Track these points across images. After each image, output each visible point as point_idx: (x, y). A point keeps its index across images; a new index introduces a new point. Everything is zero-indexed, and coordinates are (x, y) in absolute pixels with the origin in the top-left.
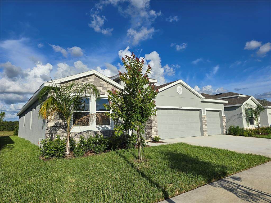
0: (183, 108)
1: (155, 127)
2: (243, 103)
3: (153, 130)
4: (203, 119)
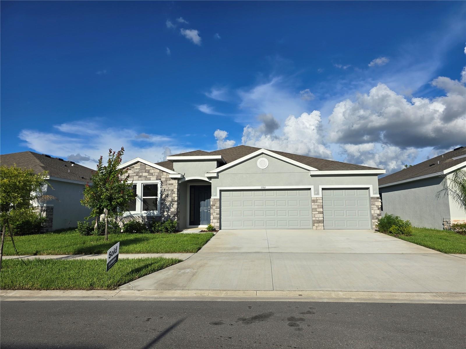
1: (216, 214)
2: (444, 171)
3: (212, 217)
4: (313, 204)
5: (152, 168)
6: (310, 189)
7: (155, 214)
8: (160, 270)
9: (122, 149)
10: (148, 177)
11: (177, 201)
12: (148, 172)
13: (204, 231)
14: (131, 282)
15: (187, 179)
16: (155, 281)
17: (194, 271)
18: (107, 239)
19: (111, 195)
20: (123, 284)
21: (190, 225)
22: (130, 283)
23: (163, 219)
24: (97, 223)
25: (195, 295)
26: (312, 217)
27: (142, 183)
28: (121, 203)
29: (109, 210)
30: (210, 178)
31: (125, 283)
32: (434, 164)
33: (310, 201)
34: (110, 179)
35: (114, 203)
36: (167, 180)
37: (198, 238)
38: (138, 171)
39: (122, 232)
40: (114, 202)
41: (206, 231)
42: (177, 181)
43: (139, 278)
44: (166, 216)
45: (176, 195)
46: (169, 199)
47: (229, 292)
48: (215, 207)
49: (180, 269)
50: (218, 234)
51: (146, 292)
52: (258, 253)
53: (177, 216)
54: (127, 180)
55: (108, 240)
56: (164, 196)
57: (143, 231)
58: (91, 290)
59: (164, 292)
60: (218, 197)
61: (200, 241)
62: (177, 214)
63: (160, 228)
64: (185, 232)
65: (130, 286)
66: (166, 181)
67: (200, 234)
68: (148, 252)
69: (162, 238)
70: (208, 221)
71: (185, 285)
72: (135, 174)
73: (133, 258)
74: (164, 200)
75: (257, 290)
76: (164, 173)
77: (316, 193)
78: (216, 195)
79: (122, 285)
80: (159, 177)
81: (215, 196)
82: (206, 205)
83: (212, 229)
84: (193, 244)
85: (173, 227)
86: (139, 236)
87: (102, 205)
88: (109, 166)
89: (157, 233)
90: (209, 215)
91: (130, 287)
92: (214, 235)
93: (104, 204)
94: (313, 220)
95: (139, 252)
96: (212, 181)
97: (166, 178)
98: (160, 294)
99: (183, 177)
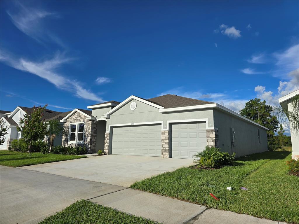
0: (135, 124)
1: (107, 143)
3: (105, 145)
4: (162, 136)
6: (161, 124)
7: (82, 143)
10: (80, 120)
11: (91, 135)
12: (80, 117)
26: (161, 147)
27: (78, 124)
42: (91, 122)
44: (85, 144)
45: (90, 131)
48: (107, 139)
53: (90, 144)
72: (76, 119)
77: (165, 127)
78: (108, 131)
80: (84, 120)
94: (162, 150)
99: (96, 119)
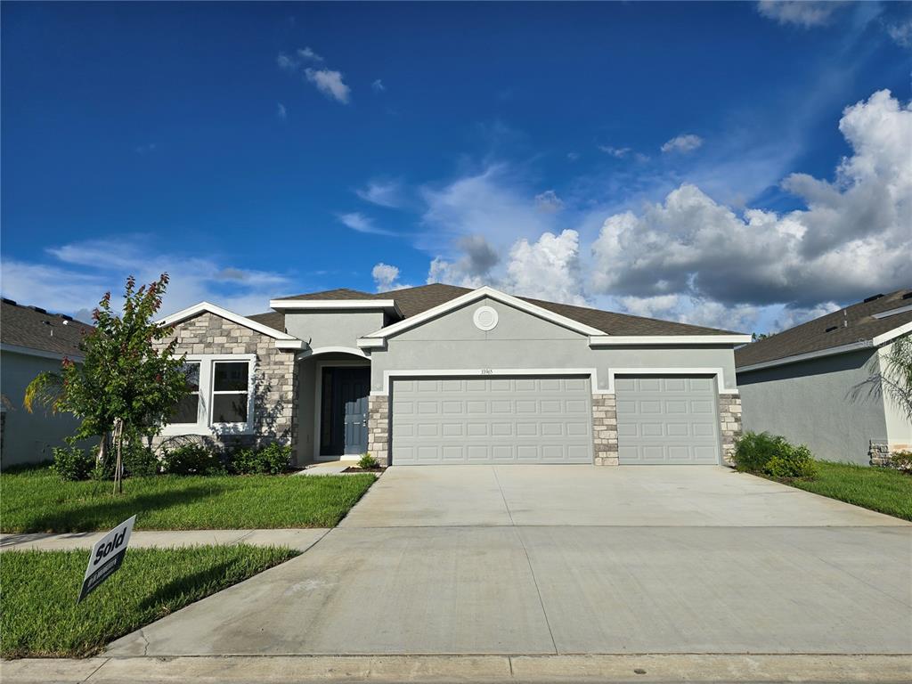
0: (497, 372)
1: (380, 430)
2: (874, 339)
3: (371, 438)
4: (595, 408)
5: (236, 326)
6: (588, 376)
7: (241, 430)
8: (236, 583)
9: (162, 278)
10: (226, 345)
11: (293, 402)
12: (228, 334)
13: (353, 470)
14: (149, 626)
15: (315, 351)
16: (218, 623)
17: (327, 586)
18: (121, 491)
19: (131, 385)
20: (123, 636)
21: (321, 454)
22: (143, 629)
23: (259, 441)
24: (102, 452)
25: (329, 675)
26: (594, 438)
27: (213, 361)
28: (157, 404)
29: (126, 422)
30: (368, 350)
31: (129, 631)
32: (835, 328)
33: (588, 402)
34: (129, 347)
35: (139, 405)
36: (269, 353)
37: (340, 487)
38: (204, 332)
39: (164, 473)
40: (138, 401)
41: (358, 470)
42: (292, 356)
43: (173, 611)
44: (266, 434)
45: (291, 388)
46: (275, 396)
47: (431, 664)
48: (379, 415)
49: (292, 580)
50: (385, 477)
51: (183, 664)
52: (488, 526)
53: (292, 434)
54: (172, 351)
55: (124, 492)
56: (261, 389)
57: (211, 470)
58: (22, 658)
59: (239, 666)
60: (386, 392)
61: (345, 496)
62: (292, 429)
63: (251, 464)
64: (312, 471)
65: (141, 640)
66: (268, 355)
67: (343, 477)
68: (213, 526)
69: (254, 486)
70: (363, 446)
71: (301, 638)
72: (197, 340)
73: (169, 546)
74: (261, 398)
75: (512, 656)
76: (263, 337)
77: (602, 384)
78: (381, 389)
79: (119, 637)
80: (252, 348)
81: (379, 389)
82: (357, 411)
83: (370, 465)
84: (326, 504)
85: (282, 459)
86: (200, 482)
87: (108, 410)
88: (128, 319)
89: (244, 474)
90: (364, 432)
91: (140, 645)
92: (376, 479)
93: (113, 407)
94: (595, 445)
95: (192, 527)
96: (372, 357)
97: (268, 349)
98: (226, 672)
99: (307, 347)
